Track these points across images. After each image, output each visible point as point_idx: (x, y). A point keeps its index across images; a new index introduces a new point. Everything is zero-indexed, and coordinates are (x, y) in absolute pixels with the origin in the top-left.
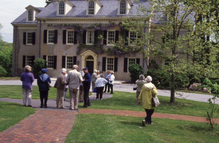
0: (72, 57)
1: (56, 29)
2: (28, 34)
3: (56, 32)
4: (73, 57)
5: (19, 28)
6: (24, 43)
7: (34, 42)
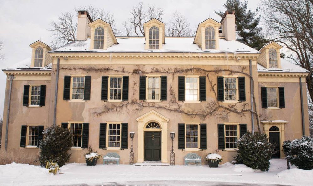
0: (119, 125)
1: (87, 75)
2: (33, 90)
3: (88, 79)
4: (122, 124)
5: (17, 78)
6: (26, 103)
7: (42, 103)
